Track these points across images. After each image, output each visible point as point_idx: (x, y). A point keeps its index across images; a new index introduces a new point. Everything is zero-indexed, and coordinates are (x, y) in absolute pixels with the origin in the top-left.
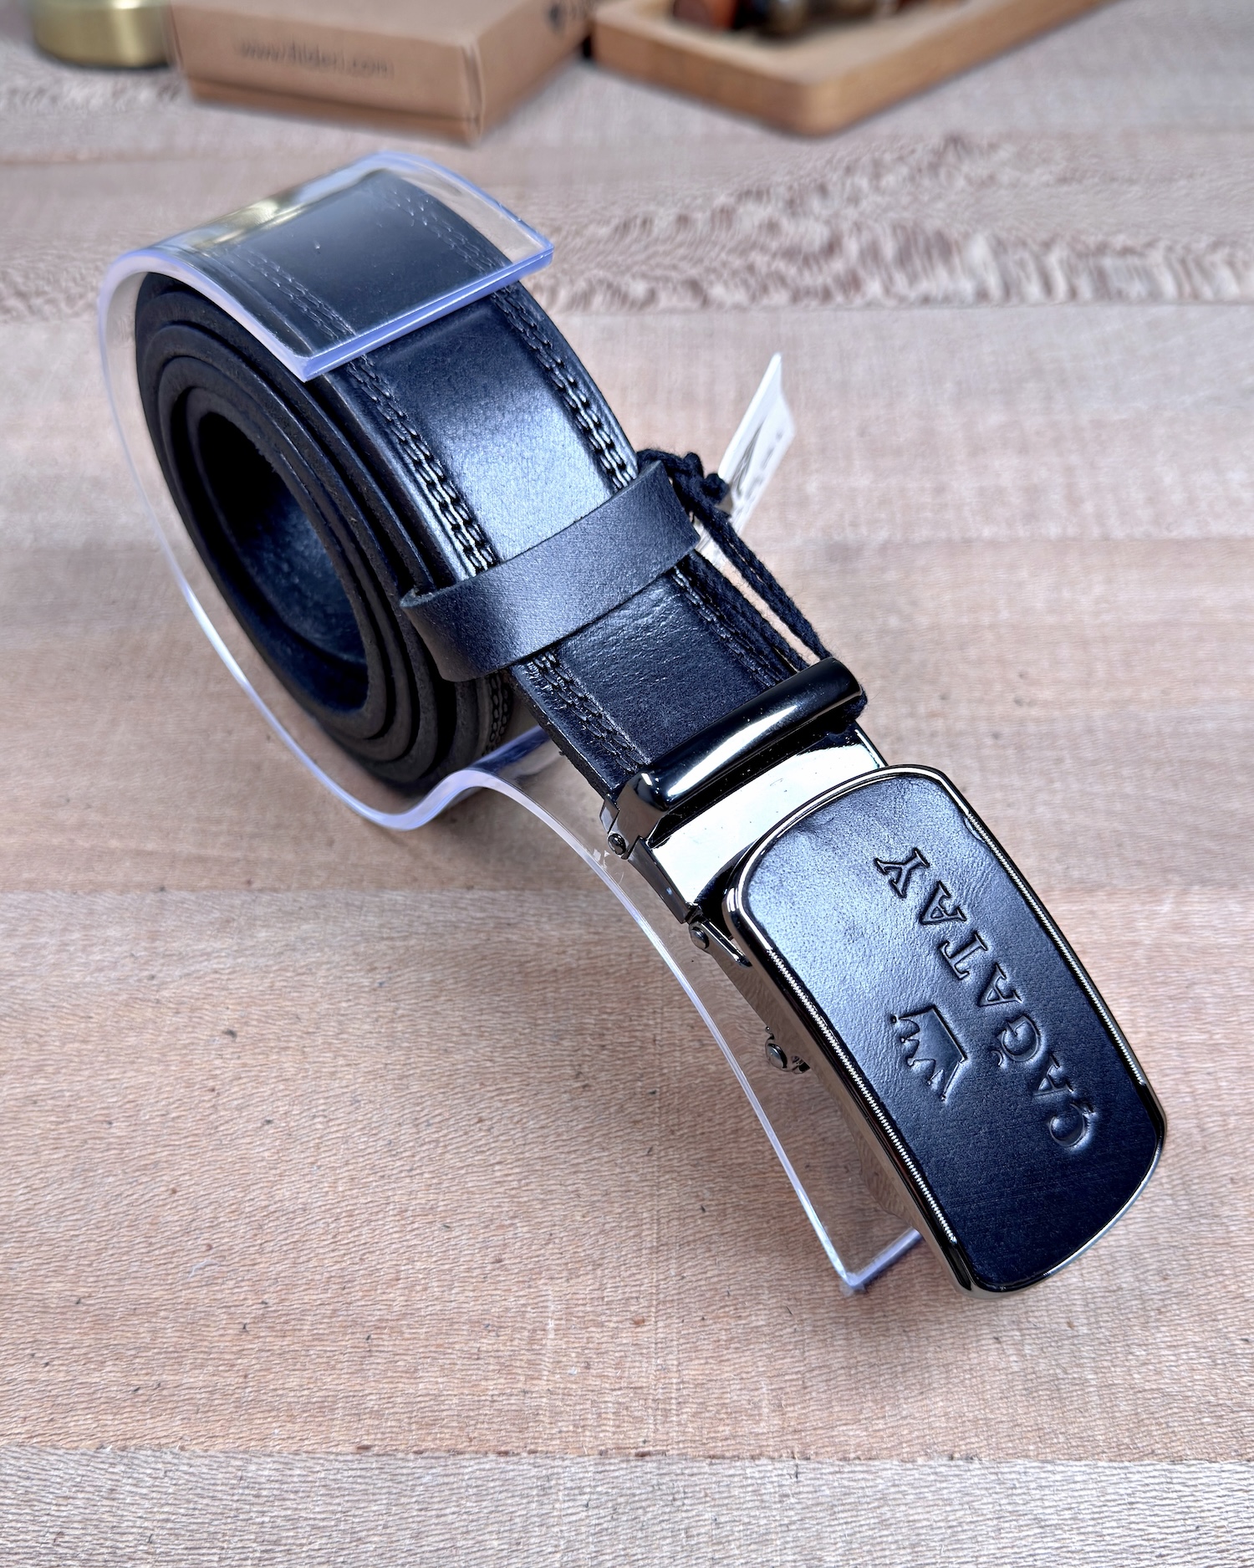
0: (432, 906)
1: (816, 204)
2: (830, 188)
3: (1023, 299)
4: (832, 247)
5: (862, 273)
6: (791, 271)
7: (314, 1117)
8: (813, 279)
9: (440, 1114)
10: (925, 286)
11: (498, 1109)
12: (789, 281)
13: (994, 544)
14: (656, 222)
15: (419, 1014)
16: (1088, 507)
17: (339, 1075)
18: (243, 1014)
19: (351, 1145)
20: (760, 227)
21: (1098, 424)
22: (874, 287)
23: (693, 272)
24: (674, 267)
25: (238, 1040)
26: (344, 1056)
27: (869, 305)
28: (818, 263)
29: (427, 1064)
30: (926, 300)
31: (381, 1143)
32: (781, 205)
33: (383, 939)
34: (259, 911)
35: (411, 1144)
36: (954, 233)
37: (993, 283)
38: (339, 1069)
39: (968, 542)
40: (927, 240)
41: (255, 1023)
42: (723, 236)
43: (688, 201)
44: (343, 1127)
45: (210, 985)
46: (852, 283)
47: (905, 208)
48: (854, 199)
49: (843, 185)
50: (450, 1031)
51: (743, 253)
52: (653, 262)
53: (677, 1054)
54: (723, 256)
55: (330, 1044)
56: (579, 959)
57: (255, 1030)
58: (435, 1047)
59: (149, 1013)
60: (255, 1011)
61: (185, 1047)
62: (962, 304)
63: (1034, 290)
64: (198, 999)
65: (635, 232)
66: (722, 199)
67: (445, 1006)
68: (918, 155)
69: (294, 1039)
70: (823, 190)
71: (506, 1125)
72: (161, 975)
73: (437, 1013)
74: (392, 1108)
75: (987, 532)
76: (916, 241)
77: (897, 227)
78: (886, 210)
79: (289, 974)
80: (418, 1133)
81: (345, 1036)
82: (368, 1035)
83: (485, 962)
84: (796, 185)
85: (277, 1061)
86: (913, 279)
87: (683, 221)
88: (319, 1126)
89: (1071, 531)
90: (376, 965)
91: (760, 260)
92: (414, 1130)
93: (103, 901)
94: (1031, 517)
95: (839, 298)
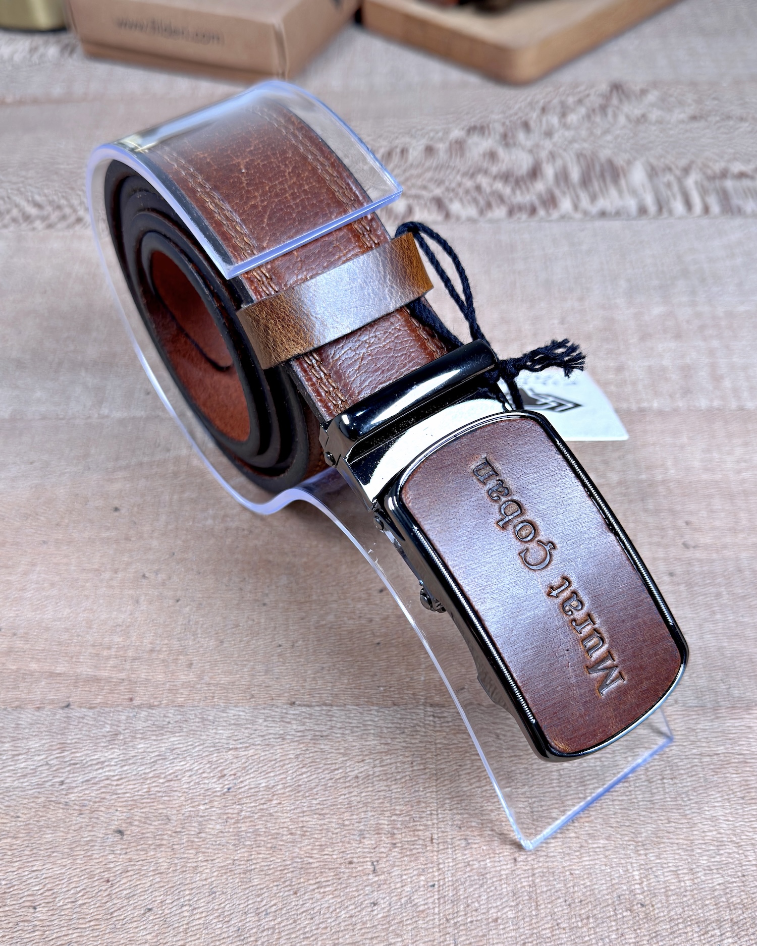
0: (265, 721)
1: (521, 136)
2: (532, 124)
3: (671, 212)
4: (535, 173)
5: (557, 193)
6: (507, 191)
7: (182, 906)
8: (522, 198)
9: (275, 905)
10: (603, 203)
11: (318, 900)
12: (506, 199)
13: (661, 413)
14: (411, 151)
15: (256, 816)
16: (727, 383)
17: (200, 869)
18: (129, 815)
19: (210, 931)
20: (484, 155)
21: (730, 315)
22: (566, 205)
23: (438, 191)
24: (425, 188)
25: (125, 837)
26: (204, 853)
27: (563, 217)
28: (525, 183)
29: (264, 859)
30: (603, 214)
31: (232, 929)
32: (498, 137)
33: (231, 749)
34: (140, 725)
35: (254, 930)
36: (620, 161)
37: (649, 201)
38: (199, 864)
39: (642, 411)
40: (602, 166)
41: (136, 823)
42: (457, 162)
43: (432, 134)
44: (204, 915)
45: (103, 790)
46: (550, 201)
47: (584, 140)
48: (549, 134)
49: (541, 121)
50: (281, 830)
51: (472, 176)
52: (409, 183)
53: (450, 851)
54: (459, 178)
55: (193, 842)
56: (375, 767)
57: (137, 830)
58: (269, 845)
59: (60, 813)
60: (138, 813)
61: (88, 843)
62: (629, 217)
63: (678, 206)
64: (95, 802)
65: (396, 159)
66: (457, 133)
67: (276, 809)
68: (592, 98)
69: (166, 837)
70: (526, 126)
71: (324, 914)
72: (68, 781)
73: (271, 815)
74: (239, 899)
75: (655, 405)
76: (593, 165)
77: (580, 156)
78: (573, 141)
79: (161, 781)
80: (259, 921)
81: (203, 835)
82: (221, 835)
83: (304, 770)
84: (507, 123)
85: (154, 857)
86: (593, 198)
87: (429, 150)
88: (186, 914)
89: (716, 403)
90: (225, 772)
91: (483, 181)
92: (257, 918)
93: (26, 717)
94: (687, 392)
95: (542, 212)
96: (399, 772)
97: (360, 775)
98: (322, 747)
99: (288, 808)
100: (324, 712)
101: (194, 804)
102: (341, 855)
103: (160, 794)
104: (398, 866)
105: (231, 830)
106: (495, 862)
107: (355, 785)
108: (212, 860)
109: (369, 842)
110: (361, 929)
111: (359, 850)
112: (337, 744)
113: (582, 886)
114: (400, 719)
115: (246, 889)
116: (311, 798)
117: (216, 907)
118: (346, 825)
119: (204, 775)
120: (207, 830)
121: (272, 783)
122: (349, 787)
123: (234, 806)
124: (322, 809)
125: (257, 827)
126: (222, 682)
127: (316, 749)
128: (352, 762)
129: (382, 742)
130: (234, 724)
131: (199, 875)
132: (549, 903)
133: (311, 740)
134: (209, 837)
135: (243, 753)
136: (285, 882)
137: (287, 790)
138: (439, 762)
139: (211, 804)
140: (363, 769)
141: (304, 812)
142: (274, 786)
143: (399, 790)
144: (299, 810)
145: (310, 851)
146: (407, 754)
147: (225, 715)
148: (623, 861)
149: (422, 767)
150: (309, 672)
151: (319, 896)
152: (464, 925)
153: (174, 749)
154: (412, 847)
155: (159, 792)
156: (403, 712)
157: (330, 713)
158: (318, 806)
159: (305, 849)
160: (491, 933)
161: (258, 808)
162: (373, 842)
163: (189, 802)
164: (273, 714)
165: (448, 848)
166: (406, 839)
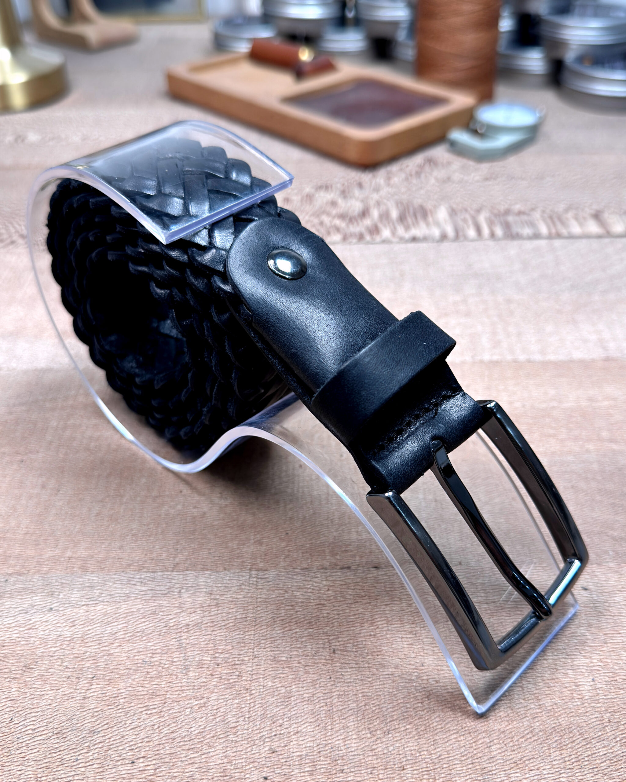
1: (356, 192)
2: (364, 184)
32: (338, 193)
48: (377, 190)
49: (371, 183)
66: (307, 190)
70: (360, 185)
78: (393, 195)
84: (346, 183)
96: (224, 620)
97: (191, 623)
98: (161, 602)
99: (127, 650)
100: (165, 576)
101: (46, 647)
102: (168, 685)
103: (20, 639)
104: (216, 693)
105: (76, 666)
106: (299, 687)
107: (185, 631)
108: (57, 690)
109: (194, 674)
110: (180, 742)
111: (184, 680)
112: (174, 600)
113: (372, 706)
114: (229, 580)
115: (83, 711)
116: (147, 641)
117: (56, 726)
118: (175, 662)
119: (58, 625)
120: (56, 667)
121: (115, 630)
122: (180, 632)
123: (80, 649)
124: (156, 650)
125: (98, 664)
126: (82, 556)
127: (155, 604)
128: (185, 614)
129: (212, 598)
130: (88, 587)
131: (44, 701)
132: (343, 719)
133: (152, 597)
134: (57, 672)
135: (93, 608)
136: (118, 705)
137: (128, 635)
138: (259, 612)
139: (62, 647)
140: (193, 619)
141: (139, 652)
142: (116, 633)
143: (222, 634)
144: (135, 651)
145: (141, 682)
146: (232, 606)
147: (81, 580)
148: (407, 685)
149: (244, 616)
150: (157, 547)
151: (146, 717)
152: (269, 737)
153: (35, 606)
154: (230, 677)
155: (19, 638)
156: (232, 575)
157: (170, 577)
158: (153, 648)
159: (137, 680)
160: (292, 743)
161: (102, 649)
162: (197, 674)
163: (43, 645)
164: (122, 578)
165: (260, 678)
166: (225, 672)
